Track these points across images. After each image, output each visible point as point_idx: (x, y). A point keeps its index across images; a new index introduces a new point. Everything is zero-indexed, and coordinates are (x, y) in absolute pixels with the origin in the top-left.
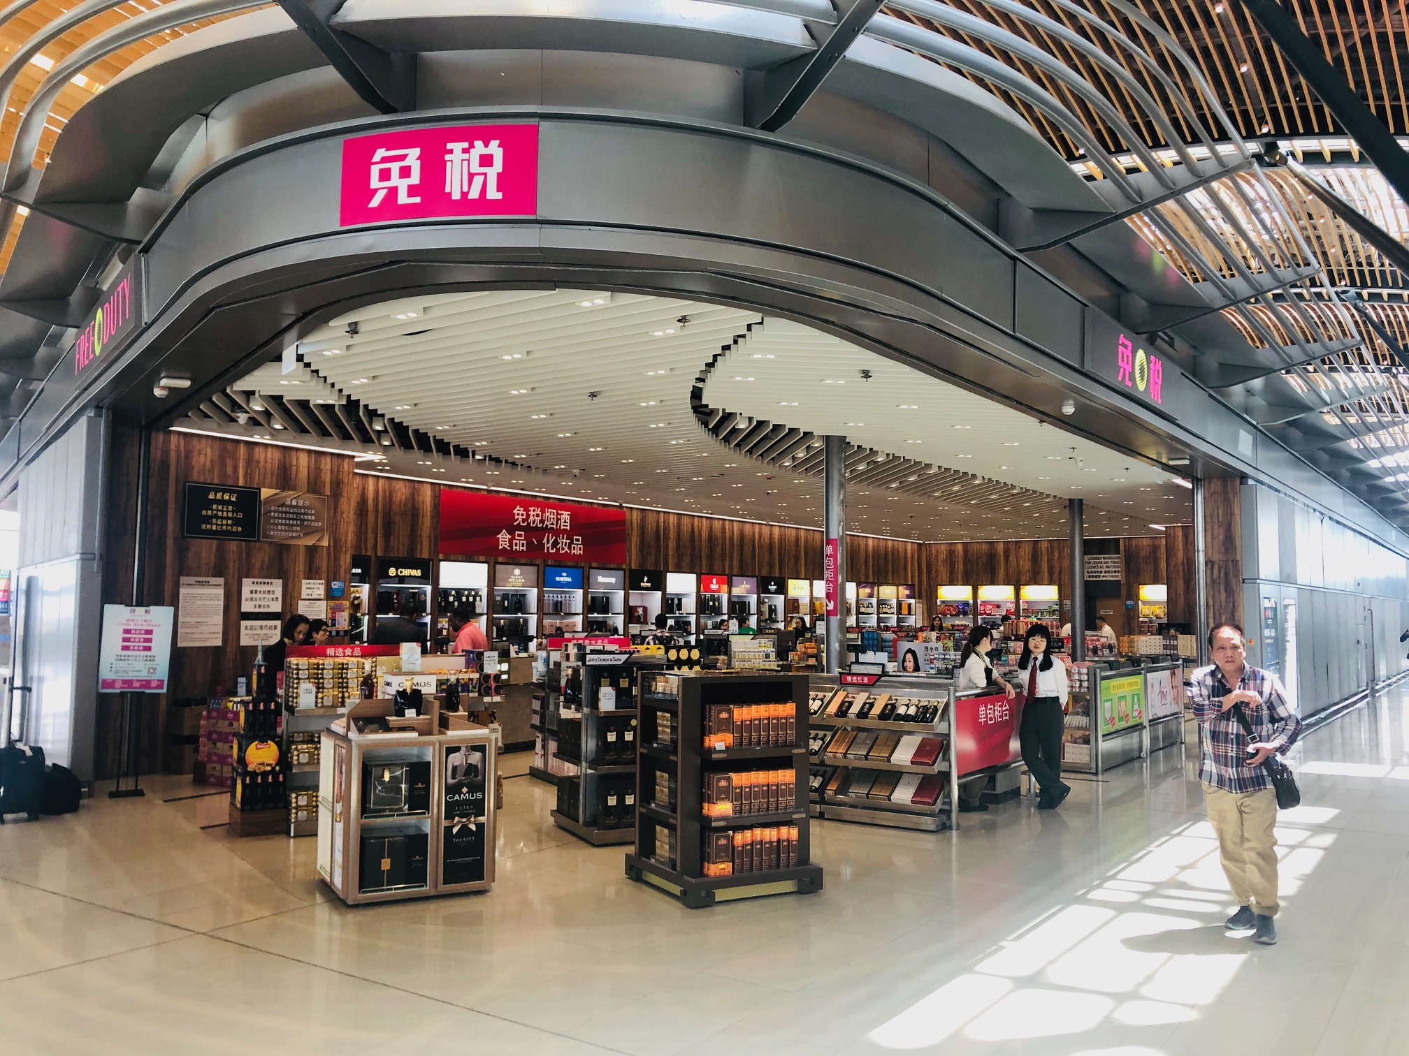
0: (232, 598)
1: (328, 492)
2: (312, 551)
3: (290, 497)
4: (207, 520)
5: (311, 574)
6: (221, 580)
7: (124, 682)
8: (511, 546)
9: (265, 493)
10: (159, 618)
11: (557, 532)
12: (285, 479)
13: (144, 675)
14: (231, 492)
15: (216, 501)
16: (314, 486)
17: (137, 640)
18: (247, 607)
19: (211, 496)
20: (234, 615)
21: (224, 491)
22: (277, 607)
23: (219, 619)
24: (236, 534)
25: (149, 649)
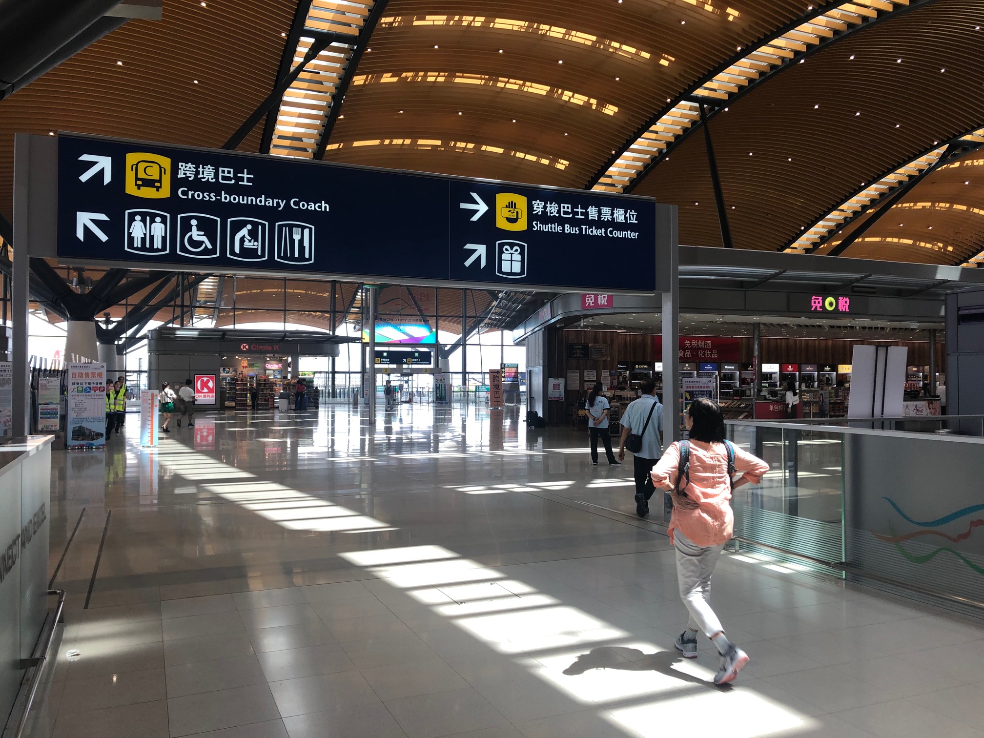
0: (582, 376)
1: (609, 343)
2: (605, 361)
3: (598, 346)
4: (574, 354)
5: (605, 369)
6: (578, 371)
7: (554, 398)
8: (684, 355)
9: (590, 345)
10: (561, 381)
11: (705, 349)
12: (596, 340)
13: (558, 396)
14: (580, 345)
15: (576, 348)
16: (605, 341)
17: (556, 387)
18: (586, 379)
19: (575, 347)
20: (582, 381)
21: (578, 345)
22: (595, 379)
23: (578, 382)
24: (582, 357)
25: (559, 389)
